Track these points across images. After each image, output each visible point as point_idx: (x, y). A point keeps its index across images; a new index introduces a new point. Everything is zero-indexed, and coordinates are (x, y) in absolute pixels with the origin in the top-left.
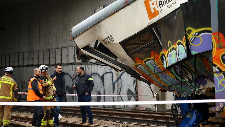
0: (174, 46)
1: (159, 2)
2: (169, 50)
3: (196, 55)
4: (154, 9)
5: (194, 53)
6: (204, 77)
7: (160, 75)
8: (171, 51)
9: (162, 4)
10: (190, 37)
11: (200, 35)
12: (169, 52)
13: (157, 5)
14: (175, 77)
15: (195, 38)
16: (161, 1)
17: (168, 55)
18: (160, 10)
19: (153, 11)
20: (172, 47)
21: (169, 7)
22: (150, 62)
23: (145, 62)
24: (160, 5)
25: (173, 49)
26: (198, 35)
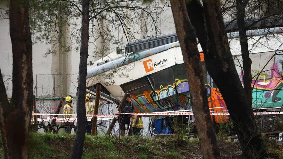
0: (165, 88)
1: (154, 63)
2: (161, 90)
3: (180, 94)
4: (150, 67)
5: (179, 92)
6: (178, 106)
7: (147, 105)
8: (162, 91)
9: (156, 64)
10: (177, 84)
11: (183, 83)
12: (161, 92)
13: (152, 64)
14: (158, 106)
15: (180, 84)
16: (156, 63)
17: (160, 93)
18: (154, 68)
19: (149, 68)
20: (163, 89)
21: (161, 66)
22: (142, 98)
23: (137, 98)
24: (155, 65)
25: (165, 90)
26: (182, 83)
